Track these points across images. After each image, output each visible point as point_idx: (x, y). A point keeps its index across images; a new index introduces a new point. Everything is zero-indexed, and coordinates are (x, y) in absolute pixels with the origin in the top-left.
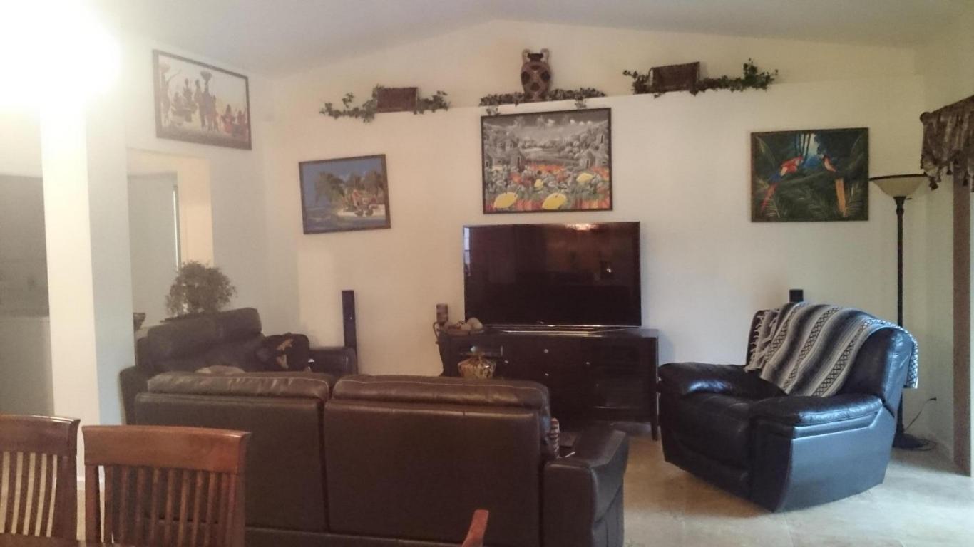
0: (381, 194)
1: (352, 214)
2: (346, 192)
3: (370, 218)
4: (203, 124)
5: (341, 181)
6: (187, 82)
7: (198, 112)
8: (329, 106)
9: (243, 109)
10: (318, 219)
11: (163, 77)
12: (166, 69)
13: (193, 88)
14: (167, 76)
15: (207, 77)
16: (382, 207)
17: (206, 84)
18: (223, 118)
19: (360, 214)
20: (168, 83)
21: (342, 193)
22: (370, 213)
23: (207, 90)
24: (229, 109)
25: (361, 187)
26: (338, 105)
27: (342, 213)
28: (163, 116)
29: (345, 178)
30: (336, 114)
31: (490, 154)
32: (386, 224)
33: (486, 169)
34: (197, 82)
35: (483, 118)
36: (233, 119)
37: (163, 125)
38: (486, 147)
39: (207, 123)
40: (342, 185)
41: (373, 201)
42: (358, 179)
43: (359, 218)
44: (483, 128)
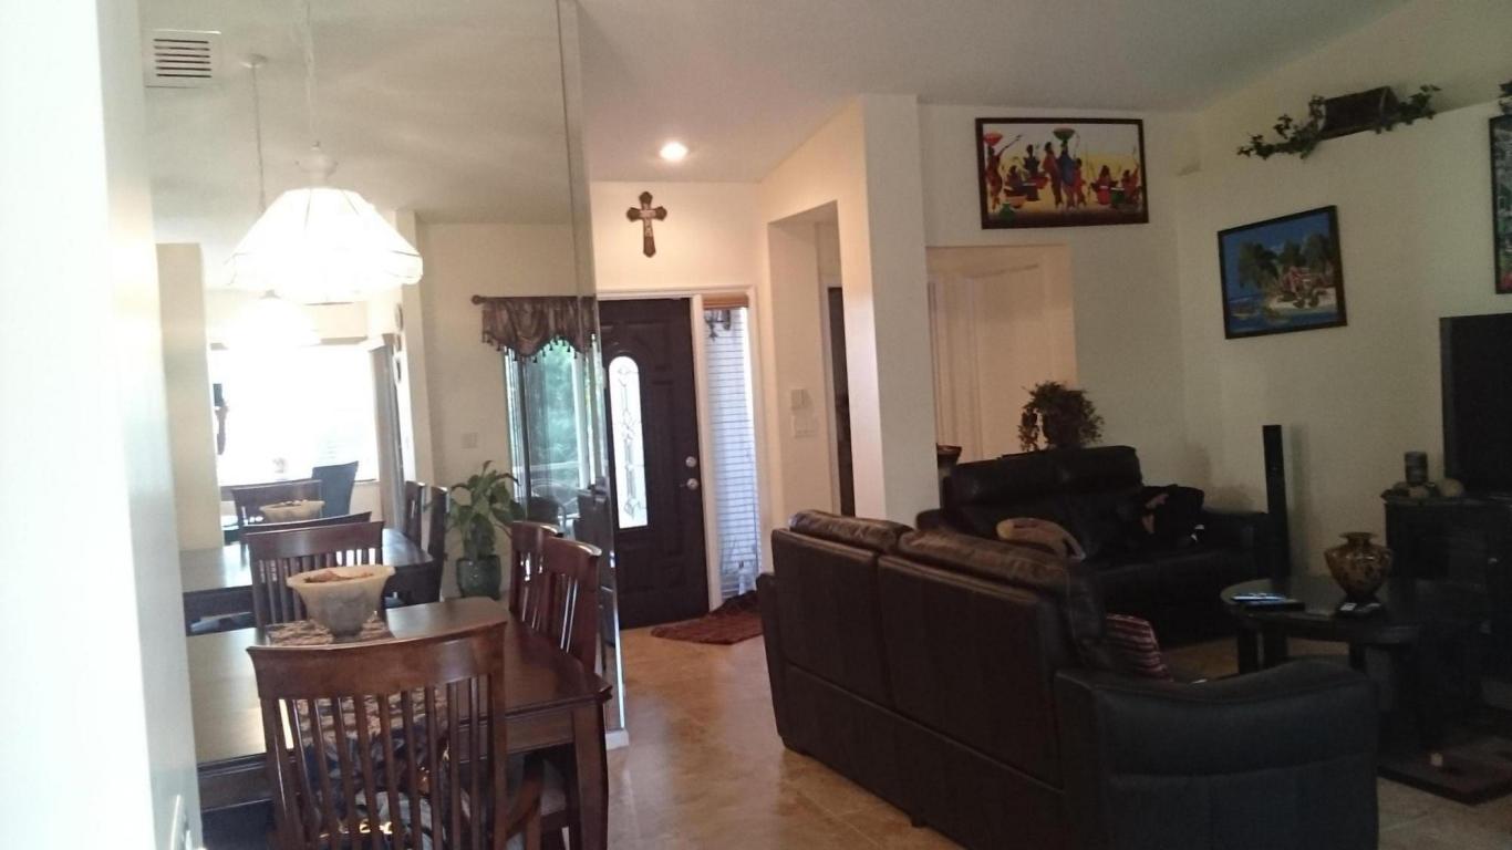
0: (1329, 272)
1: (1289, 305)
2: (1280, 270)
3: (1315, 311)
4: (1058, 200)
5: (1271, 255)
6: (1030, 149)
7: (1049, 185)
8: (1257, 140)
9: (1132, 168)
10: (1243, 316)
11: (991, 151)
12: (997, 139)
14: (997, 148)
15: (1064, 136)
16: (1331, 291)
17: (1064, 145)
18: (1095, 187)
19: (1300, 305)
20: (998, 159)
21: (1275, 274)
22: (1314, 303)
23: (1065, 153)
24: (1105, 171)
25: (1300, 262)
26: (1271, 138)
27: (1276, 304)
28: (990, 201)
29: (1278, 249)
30: (1264, 151)
31: (1507, 185)
32: (1339, 318)
33: (1501, 212)
34: (1048, 147)
35: (1493, 122)
36: (1114, 184)
37: (990, 210)
38: (1500, 173)
39: (1064, 197)
40: (1274, 261)
41: (1319, 283)
42: (1297, 249)
43: (1298, 312)
44: (1493, 139)
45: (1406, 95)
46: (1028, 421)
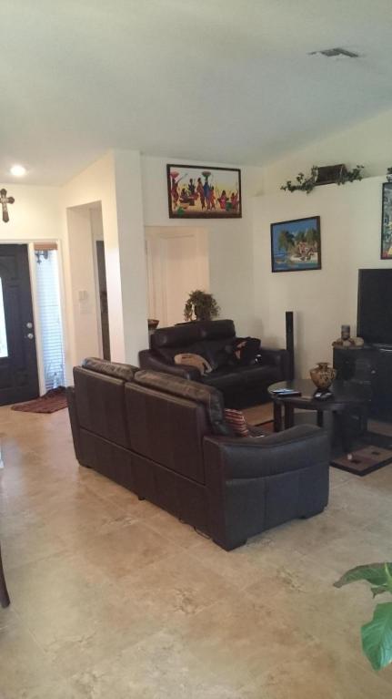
0: (316, 245)
1: (299, 259)
2: (296, 243)
3: (309, 262)
4: (203, 206)
5: (293, 236)
6: (191, 181)
7: (199, 199)
8: (289, 183)
9: (235, 191)
10: (279, 263)
11: (174, 180)
12: (176, 175)
13: (196, 184)
14: (176, 180)
15: (206, 175)
16: (316, 254)
17: (207, 179)
18: (219, 200)
19: (303, 259)
20: (177, 185)
21: (293, 244)
22: (309, 259)
23: (206, 183)
24: (224, 193)
25: (304, 241)
26: (295, 183)
27: (293, 258)
28: (173, 205)
29: (295, 234)
30: (292, 189)
31: (388, 213)
32: (318, 266)
33: (385, 224)
34: (199, 180)
35: (384, 185)
36: (228, 199)
37: (173, 209)
38: (385, 207)
39: (206, 205)
40: (293, 239)
41: (311, 250)
42: (303, 236)
43: (303, 262)
44: (383, 193)
45: (351, 169)
46: (188, 307)
